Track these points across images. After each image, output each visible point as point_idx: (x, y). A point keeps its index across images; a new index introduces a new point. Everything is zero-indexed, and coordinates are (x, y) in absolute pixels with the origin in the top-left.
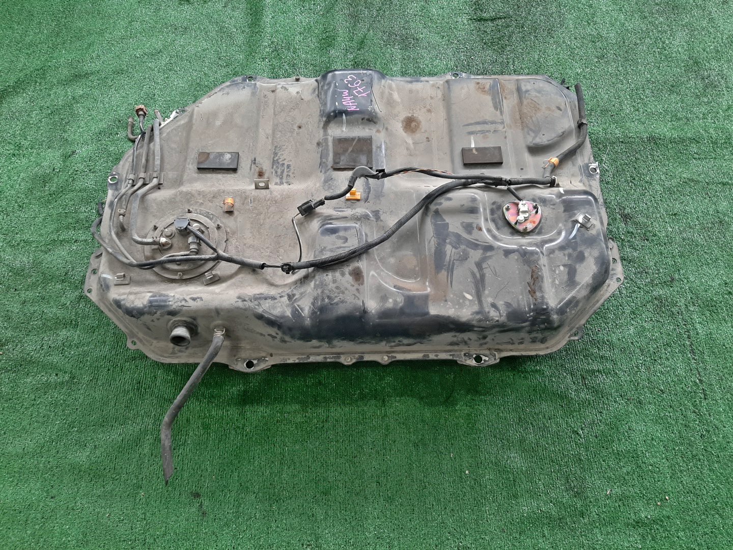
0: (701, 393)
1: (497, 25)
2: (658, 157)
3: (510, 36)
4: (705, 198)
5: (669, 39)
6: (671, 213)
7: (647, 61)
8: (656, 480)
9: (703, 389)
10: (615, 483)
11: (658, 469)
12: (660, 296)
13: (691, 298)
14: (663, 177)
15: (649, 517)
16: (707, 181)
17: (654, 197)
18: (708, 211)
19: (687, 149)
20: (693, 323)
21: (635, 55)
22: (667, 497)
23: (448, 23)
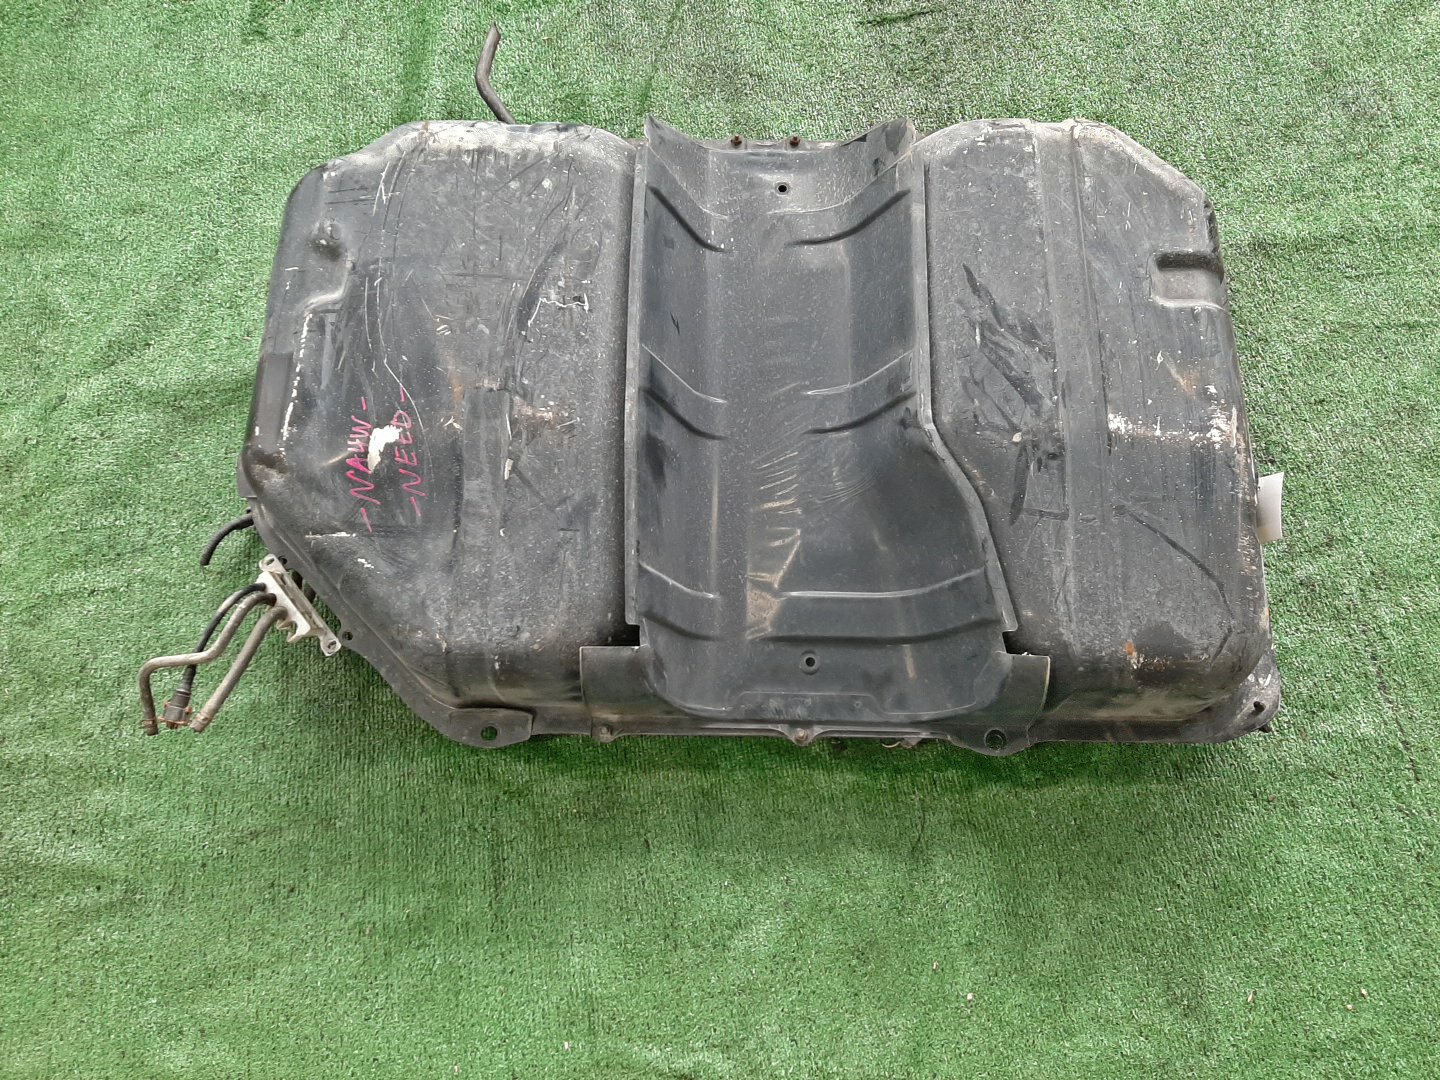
0: (1409, 769)
1: (919, 29)
2: (1275, 282)
3: (947, 52)
4: (1377, 361)
5: (1269, 25)
6: (1313, 401)
7: (1231, 75)
8: (1338, 960)
9: (1412, 760)
10: (1261, 977)
11: (1339, 937)
12: (1309, 578)
13: (1372, 574)
14: (1290, 326)
15: (1334, 1037)
16: (1377, 322)
17: (1276, 370)
18: (1385, 387)
19: (1330, 260)
20: (1380, 627)
21: (1205, 68)
22: (1364, 992)
23: (816, 35)
